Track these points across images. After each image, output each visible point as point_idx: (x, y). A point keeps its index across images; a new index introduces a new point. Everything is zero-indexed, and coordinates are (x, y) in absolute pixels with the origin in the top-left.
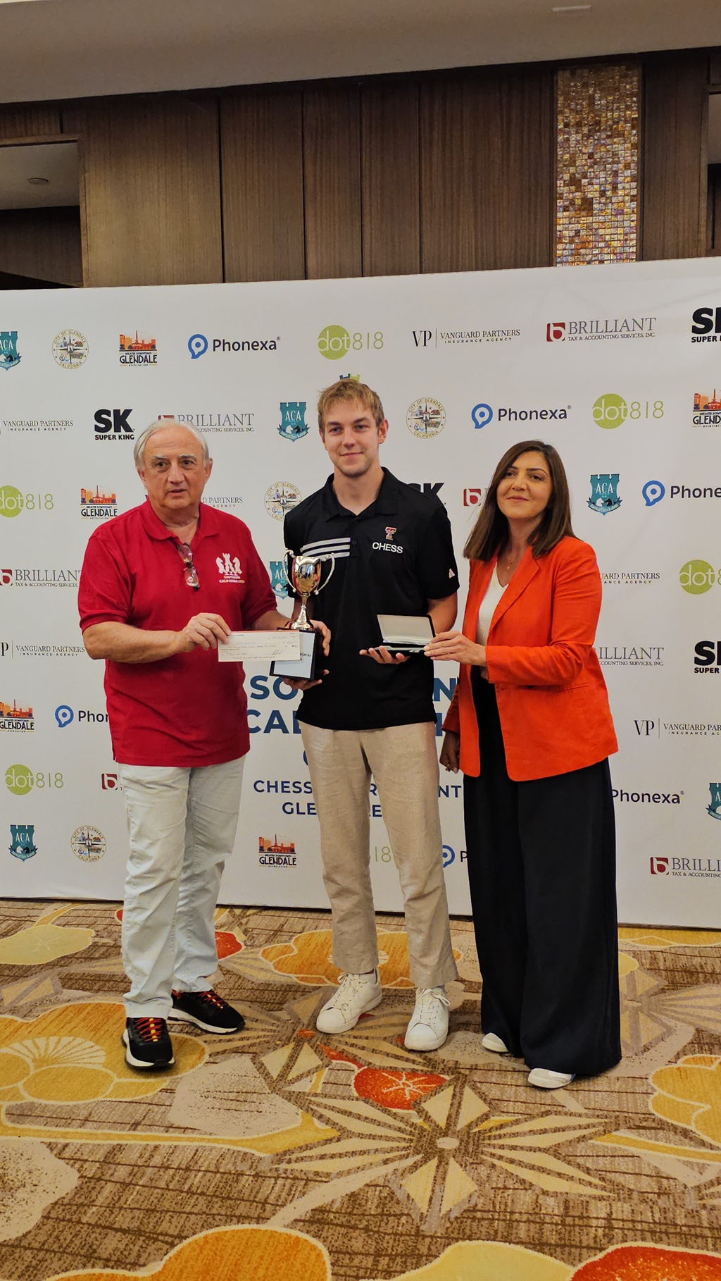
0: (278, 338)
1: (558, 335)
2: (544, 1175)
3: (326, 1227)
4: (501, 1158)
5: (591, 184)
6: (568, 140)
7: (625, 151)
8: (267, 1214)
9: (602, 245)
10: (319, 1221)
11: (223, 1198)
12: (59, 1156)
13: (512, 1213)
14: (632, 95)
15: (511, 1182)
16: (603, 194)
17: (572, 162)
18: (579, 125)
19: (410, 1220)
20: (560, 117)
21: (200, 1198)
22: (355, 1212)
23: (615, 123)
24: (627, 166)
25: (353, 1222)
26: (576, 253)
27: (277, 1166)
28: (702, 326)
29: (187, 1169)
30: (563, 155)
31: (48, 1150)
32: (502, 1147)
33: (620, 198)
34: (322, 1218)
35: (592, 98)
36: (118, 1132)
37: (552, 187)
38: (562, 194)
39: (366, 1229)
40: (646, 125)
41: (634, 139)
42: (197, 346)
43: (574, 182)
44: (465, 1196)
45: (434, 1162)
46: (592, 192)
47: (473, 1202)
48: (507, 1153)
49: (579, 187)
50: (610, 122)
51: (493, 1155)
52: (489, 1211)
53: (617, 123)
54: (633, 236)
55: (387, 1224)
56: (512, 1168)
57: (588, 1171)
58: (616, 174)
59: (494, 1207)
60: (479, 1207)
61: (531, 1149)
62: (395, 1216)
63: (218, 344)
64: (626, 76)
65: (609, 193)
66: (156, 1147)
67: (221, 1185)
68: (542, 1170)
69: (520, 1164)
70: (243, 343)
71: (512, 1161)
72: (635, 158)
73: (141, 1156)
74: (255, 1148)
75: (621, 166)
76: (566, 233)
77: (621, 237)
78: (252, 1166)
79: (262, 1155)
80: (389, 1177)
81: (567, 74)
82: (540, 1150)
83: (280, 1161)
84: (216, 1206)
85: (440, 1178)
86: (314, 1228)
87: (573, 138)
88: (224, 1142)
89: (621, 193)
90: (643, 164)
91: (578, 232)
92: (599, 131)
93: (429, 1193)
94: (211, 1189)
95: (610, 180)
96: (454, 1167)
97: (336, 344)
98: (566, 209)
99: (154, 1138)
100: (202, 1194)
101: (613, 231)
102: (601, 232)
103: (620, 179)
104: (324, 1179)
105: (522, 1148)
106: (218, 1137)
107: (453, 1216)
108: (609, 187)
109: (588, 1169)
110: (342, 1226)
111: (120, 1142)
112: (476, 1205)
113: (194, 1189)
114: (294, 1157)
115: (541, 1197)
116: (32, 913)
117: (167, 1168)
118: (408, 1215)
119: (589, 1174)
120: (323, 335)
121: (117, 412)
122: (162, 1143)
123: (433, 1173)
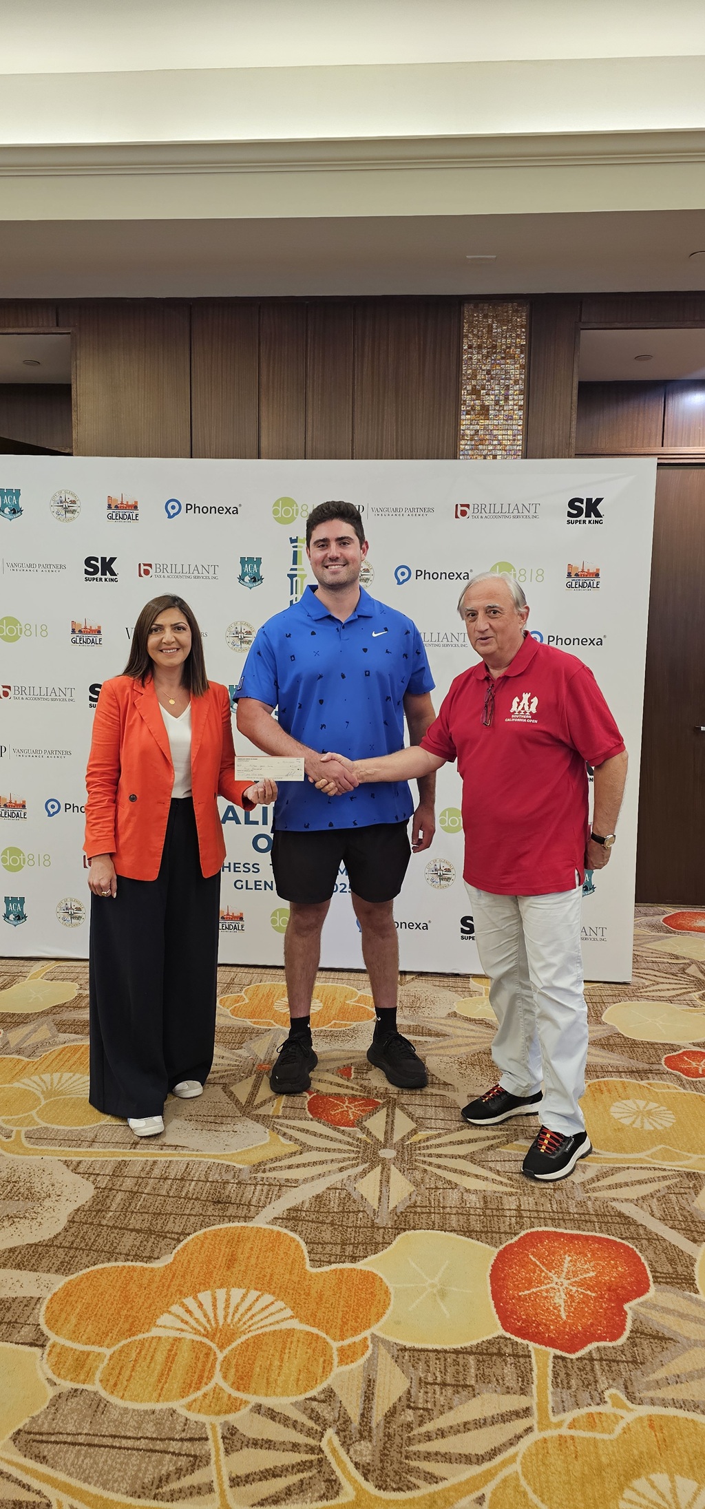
0: (240, 505)
1: (464, 513)
2: (465, 1177)
3: (301, 1223)
4: (430, 1164)
5: (488, 394)
6: (471, 358)
7: (515, 370)
8: (251, 1214)
9: (495, 442)
10: (294, 1218)
11: (215, 1202)
12: (75, 1171)
13: (444, 1208)
14: (522, 326)
15: (441, 1183)
16: (497, 402)
17: (474, 376)
18: (480, 347)
19: (366, 1215)
20: (465, 340)
21: (196, 1203)
22: (322, 1210)
23: (507, 348)
24: (516, 382)
25: (321, 1218)
26: (474, 448)
27: (255, 1175)
28: (575, 512)
29: (182, 1179)
30: (467, 370)
31: (65, 1167)
32: (430, 1155)
33: (511, 407)
34: (297, 1216)
35: (490, 327)
36: (121, 1150)
37: (458, 395)
38: (465, 401)
39: (332, 1224)
40: (531, 350)
41: (522, 361)
42: (173, 508)
43: (475, 392)
44: (406, 1195)
45: (379, 1169)
46: (489, 401)
47: (413, 1200)
48: (434, 1160)
49: (479, 397)
50: (504, 347)
51: (424, 1162)
52: (426, 1207)
53: (510, 348)
54: (520, 437)
55: (348, 1219)
56: (439, 1172)
57: (498, 1173)
58: (507, 388)
59: (430, 1203)
60: (418, 1204)
61: (453, 1157)
62: (354, 1212)
63: (189, 507)
64: (517, 311)
65: (502, 402)
66: (155, 1162)
67: (212, 1191)
68: (463, 1173)
69: (445, 1168)
70: (211, 508)
71: (439, 1167)
72: (523, 376)
73: (143, 1169)
74: (234, 1161)
75: (512, 382)
76: (468, 432)
77: (511, 438)
78: (235, 1176)
79: (241, 1166)
80: (345, 1181)
81: (472, 306)
82: (460, 1157)
83: (257, 1171)
84: (210, 1209)
85: (385, 1181)
86: (290, 1223)
87: (475, 357)
88: (209, 1156)
89: (511, 403)
90: (528, 382)
91: (477, 431)
92: (495, 353)
93: (378, 1194)
94: (204, 1195)
95: (503, 392)
96: (394, 1171)
97: (287, 512)
98: (468, 413)
99: (152, 1155)
100: (197, 1199)
101: (504, 432)
102: (495, 432)
103: (511, 392)
104: (293, 1185)
105: (446, 1156)
106: (204, 1153)
107: (399, 1211)
108: (501, 398)
109: (498, 1171)
110: (312, 1222)
111: (124, 1159)
112: (416, 1202)
113: (190, 1195)
114: (267, 1167)
115: (465, 1194)
116: (25, 969)
117: (166, 1179)
118: (363, 1211)
119: (499, 1175)
120: (276, 504)
121: (103, 559)
122: (159, 1159)
123: (379, 1177)
